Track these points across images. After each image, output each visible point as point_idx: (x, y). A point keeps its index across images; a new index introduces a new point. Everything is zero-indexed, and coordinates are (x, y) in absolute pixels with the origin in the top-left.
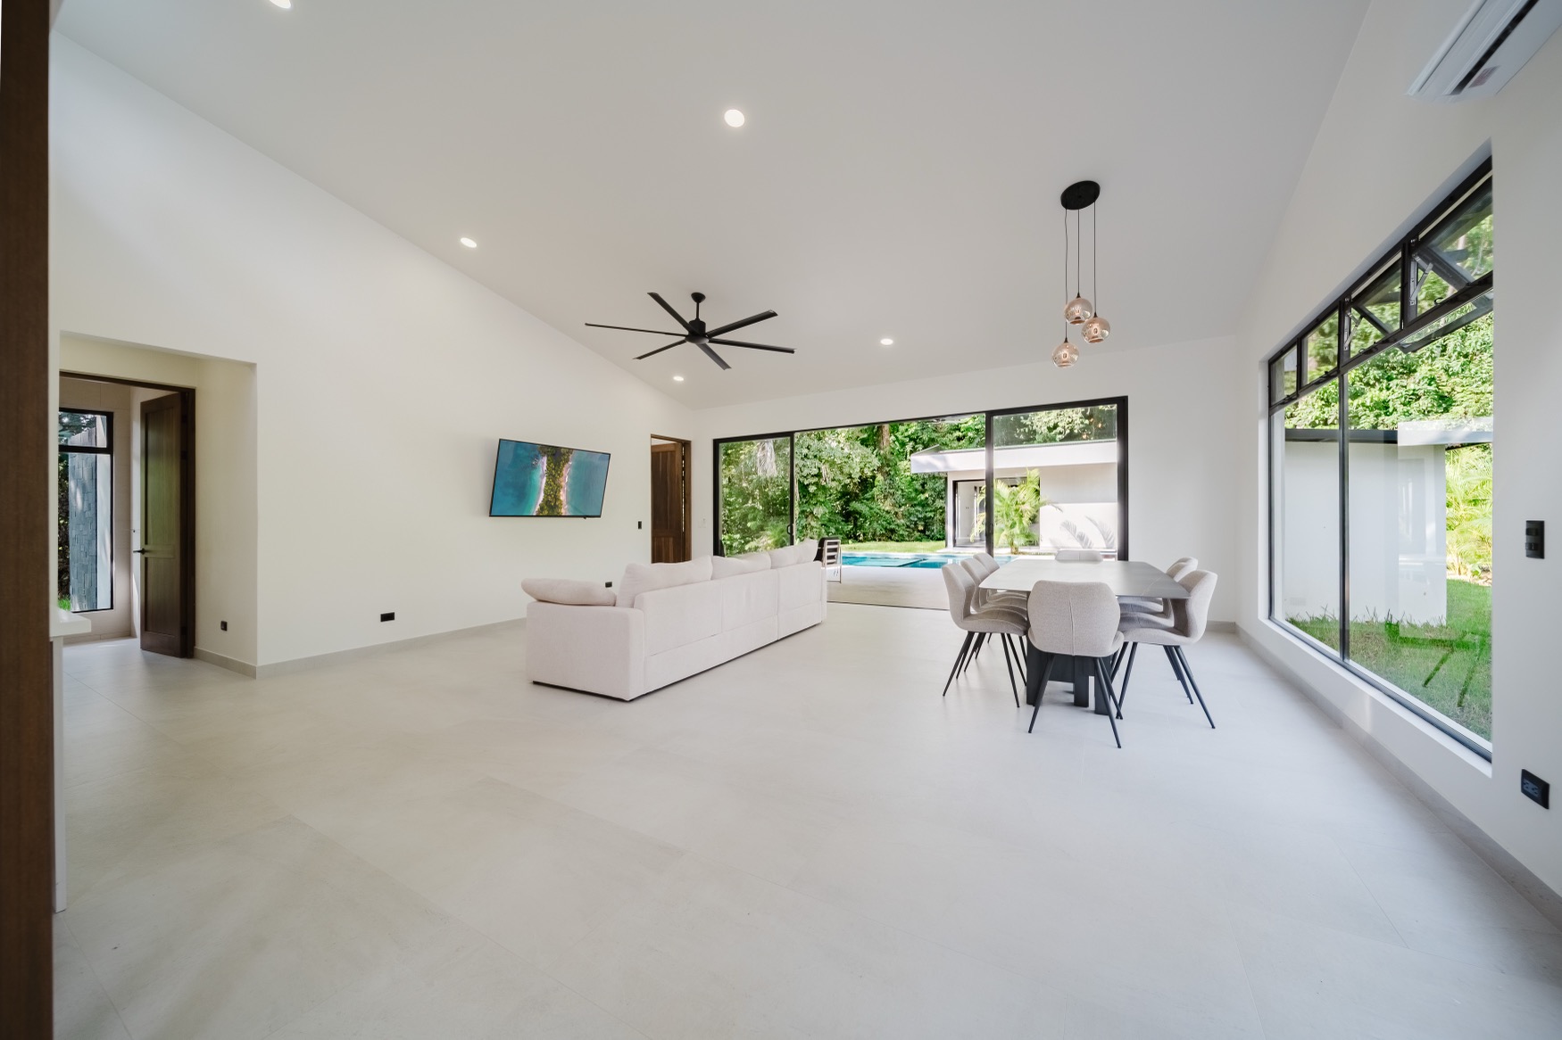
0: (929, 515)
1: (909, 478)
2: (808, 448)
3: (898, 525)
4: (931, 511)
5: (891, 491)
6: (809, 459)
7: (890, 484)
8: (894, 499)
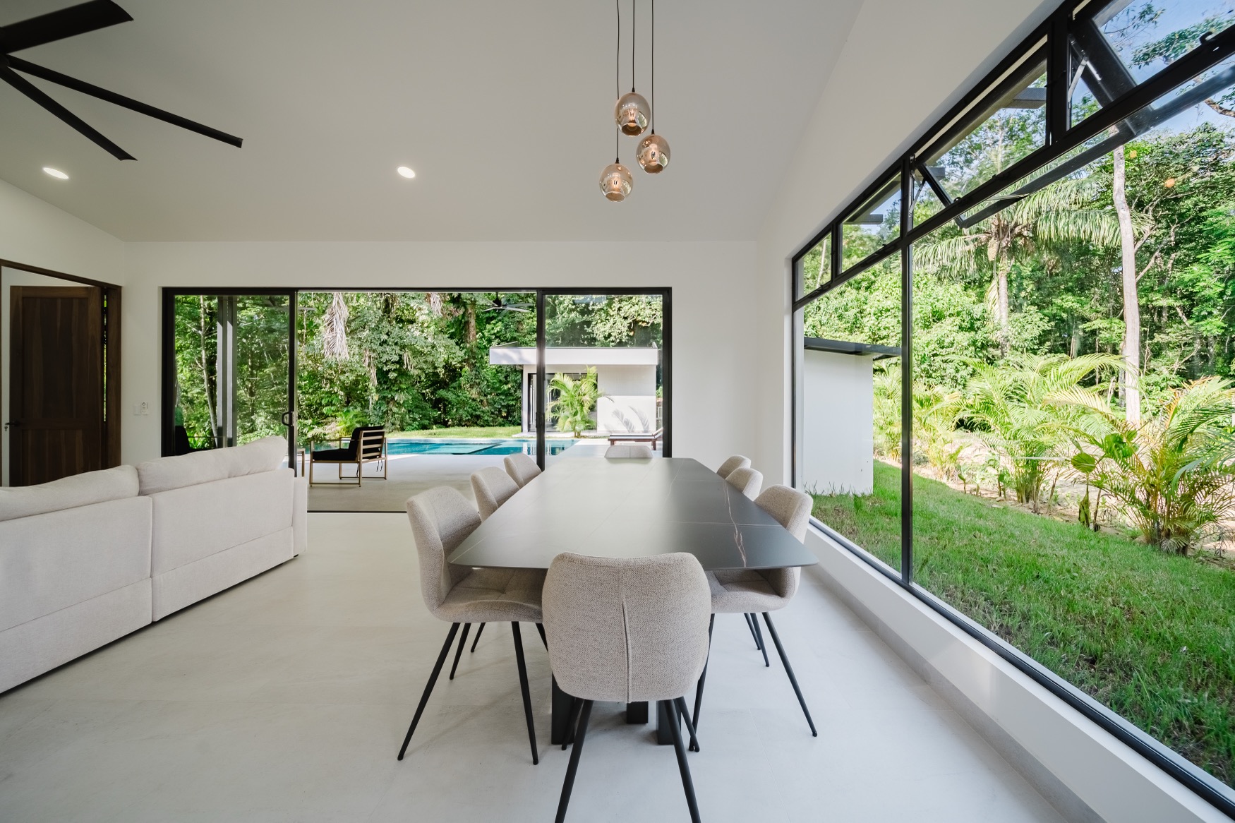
0: (511, 403)
1: (494, 370)
2: (387, 334)
3: (483, 411)
4: (513, 400)
5: (477, 381)
6: (388, 345)
7: (476, 374)
8: (480, 388)
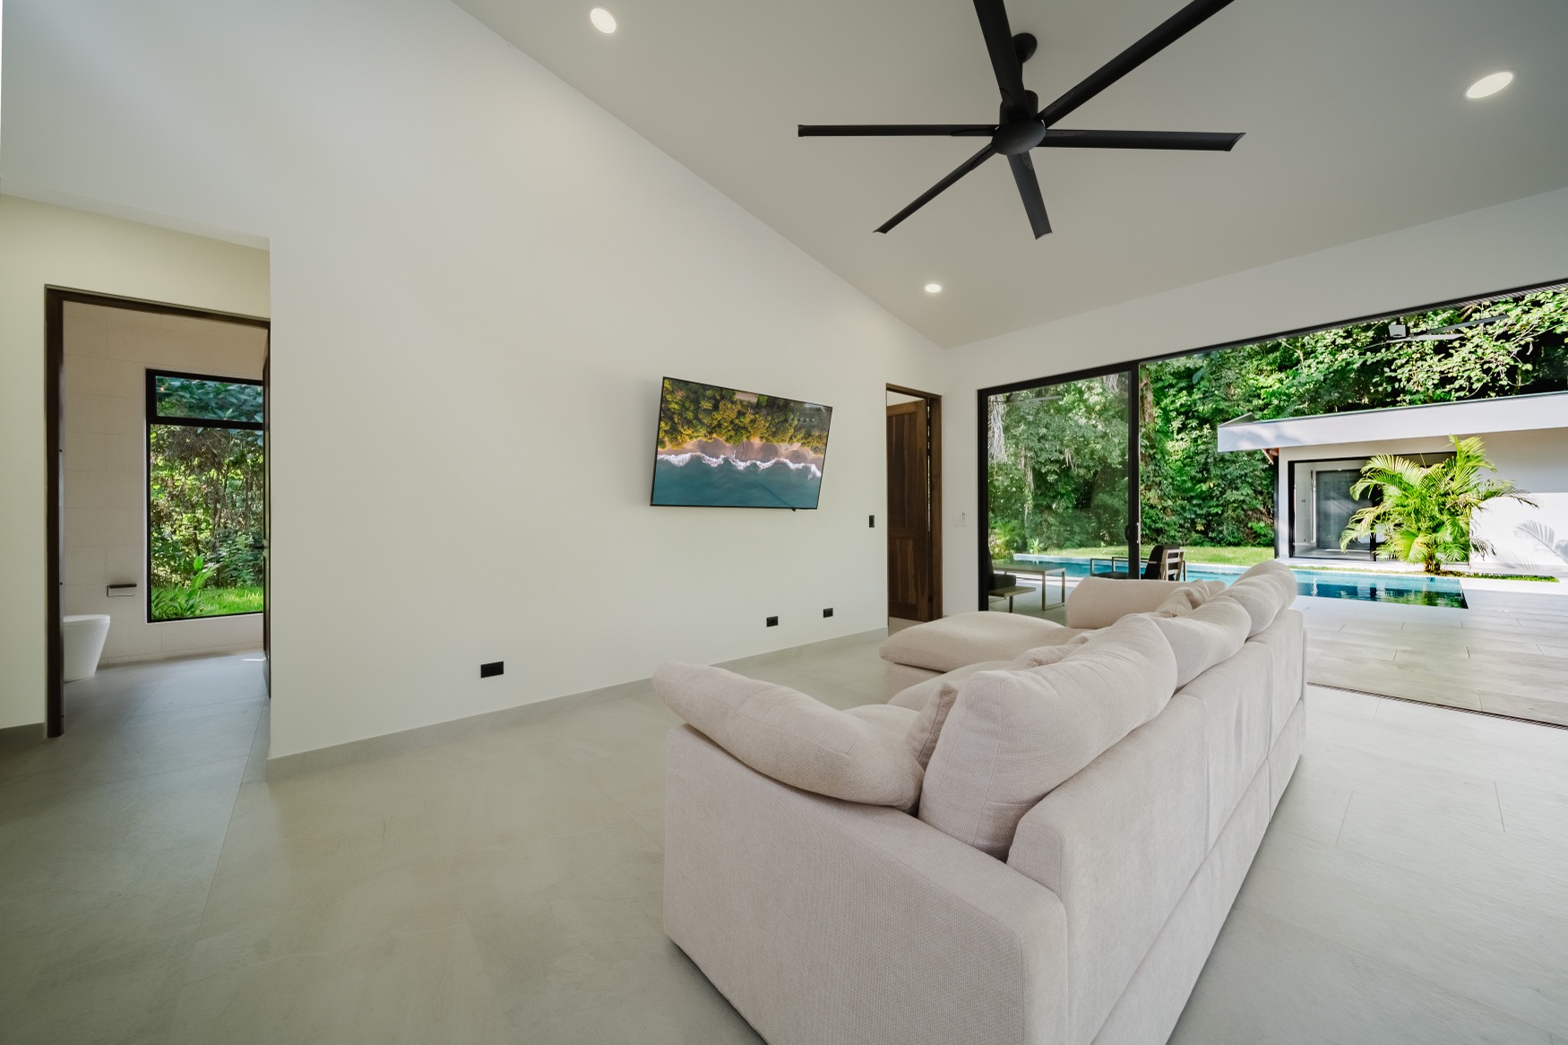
0: (1214, 510)
3: (1167, 524)
4: (1217, 506)
5: (1157, 479)
6: (1046, 440)
7: (1155, 470)
8: (1161, 490)
